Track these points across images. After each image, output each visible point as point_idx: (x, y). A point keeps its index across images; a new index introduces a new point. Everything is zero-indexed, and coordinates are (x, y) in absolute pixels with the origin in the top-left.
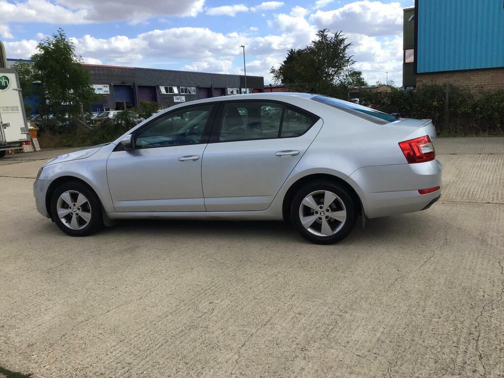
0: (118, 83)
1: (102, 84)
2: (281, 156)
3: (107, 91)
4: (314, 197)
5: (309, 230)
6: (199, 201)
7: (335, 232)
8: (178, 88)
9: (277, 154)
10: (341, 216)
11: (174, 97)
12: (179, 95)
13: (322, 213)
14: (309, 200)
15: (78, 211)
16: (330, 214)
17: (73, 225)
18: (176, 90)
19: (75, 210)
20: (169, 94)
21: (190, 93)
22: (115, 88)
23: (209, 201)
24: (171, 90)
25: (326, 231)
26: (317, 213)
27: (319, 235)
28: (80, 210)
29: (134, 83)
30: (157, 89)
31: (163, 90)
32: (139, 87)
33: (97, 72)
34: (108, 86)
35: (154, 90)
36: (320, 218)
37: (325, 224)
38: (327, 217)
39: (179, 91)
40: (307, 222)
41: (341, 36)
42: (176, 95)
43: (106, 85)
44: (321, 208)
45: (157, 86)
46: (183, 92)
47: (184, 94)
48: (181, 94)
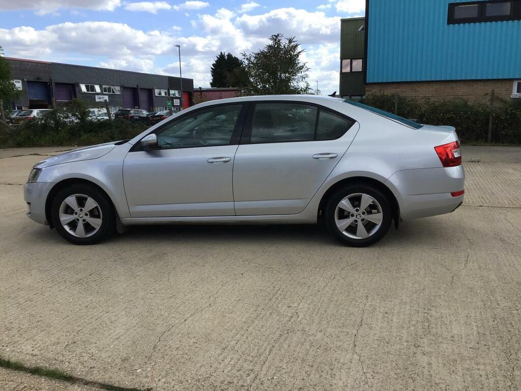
0: (31, 79)
2: (318, 158)
3: (19, 88)
4: (351, 199)
5: (344, 233)
6: (229, 205)
7: (370, 235)
8: (101, 87)
9: (314, 156)
10: (377, 218)
11: (96, 96)
12: (101, 94)
13: (358, 216)
14: (345, 203)
15: (85, 217)
16: (367, 217)
17: (80, 232)
18: (98, 89)
19: (82, 215)
20: (90, 92)
21: (113, 92)
22: (28, 84)
23: (239, 205)
24: (93, 89)
25: (361, 234)
26: (353, 215)
27: (355, 237)
28: (88, 216)
29: (51, 79)
30: (77, 87)
31: (83, 88)
32: (56, 84)
34: (21, 81)
35: (73, 88)
36: (356, 221)
37: (361, 227)
38: (363, 220)
39: (101, 89)
40: (342, 225)
41: (294, 42)
42: (98, 94)
43: (18, 80)
44: (357, 210)
45: (77, 83)
46: (105, 91)
47: (107, 93)
48: (104, 93)
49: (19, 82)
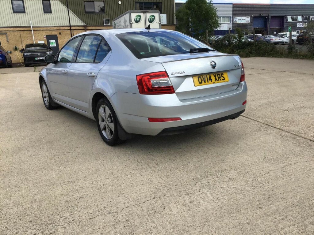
0: (257, 15)
1: (246, 16)
3: (248, 21)
8: (303, 17)
10: (112, 127)
11: (298, 24)
12: (302, 22)
18: (300, 18)
20: (294, 21)
21: (311, 20)
22: (254, 18)
24: (297, 19)
29: (268, 15)
30: (285, 18)
31: (289, 19)
32: (272, 17)
33: (244, 8)
34: (250, 17)
35: (282, 19)
38: (108, 125)
39: (303, 19)
42: (299, 22)
43: (249, 17)
45: (286, 16)
46: (305, 19)
47: (307, 21)
48: (304, 21)
49: (249, 18)
